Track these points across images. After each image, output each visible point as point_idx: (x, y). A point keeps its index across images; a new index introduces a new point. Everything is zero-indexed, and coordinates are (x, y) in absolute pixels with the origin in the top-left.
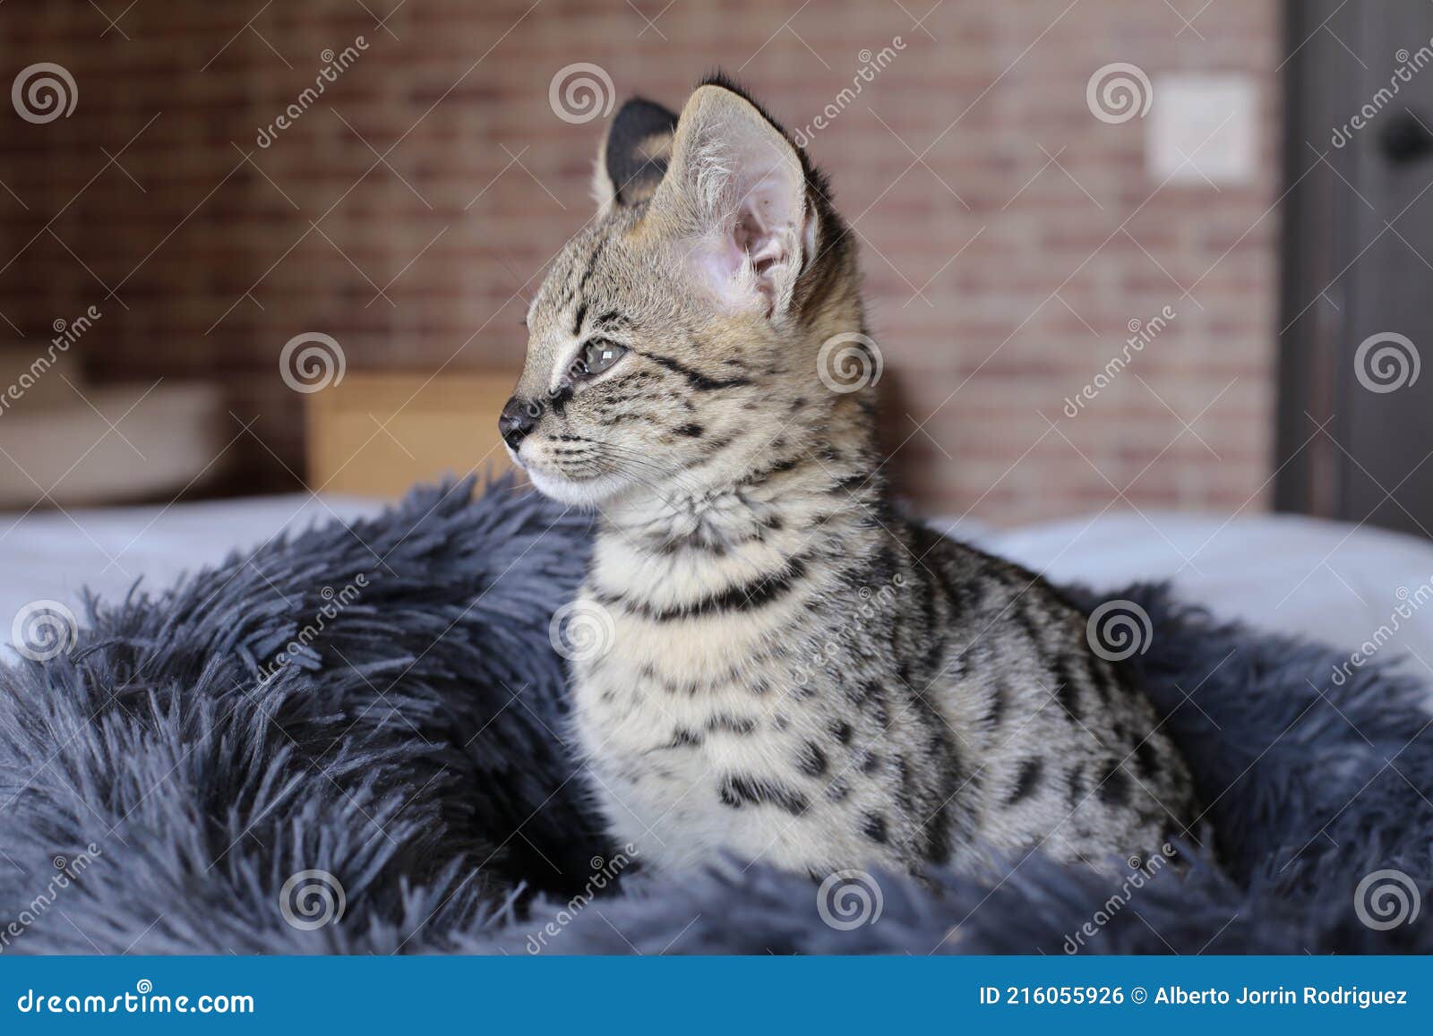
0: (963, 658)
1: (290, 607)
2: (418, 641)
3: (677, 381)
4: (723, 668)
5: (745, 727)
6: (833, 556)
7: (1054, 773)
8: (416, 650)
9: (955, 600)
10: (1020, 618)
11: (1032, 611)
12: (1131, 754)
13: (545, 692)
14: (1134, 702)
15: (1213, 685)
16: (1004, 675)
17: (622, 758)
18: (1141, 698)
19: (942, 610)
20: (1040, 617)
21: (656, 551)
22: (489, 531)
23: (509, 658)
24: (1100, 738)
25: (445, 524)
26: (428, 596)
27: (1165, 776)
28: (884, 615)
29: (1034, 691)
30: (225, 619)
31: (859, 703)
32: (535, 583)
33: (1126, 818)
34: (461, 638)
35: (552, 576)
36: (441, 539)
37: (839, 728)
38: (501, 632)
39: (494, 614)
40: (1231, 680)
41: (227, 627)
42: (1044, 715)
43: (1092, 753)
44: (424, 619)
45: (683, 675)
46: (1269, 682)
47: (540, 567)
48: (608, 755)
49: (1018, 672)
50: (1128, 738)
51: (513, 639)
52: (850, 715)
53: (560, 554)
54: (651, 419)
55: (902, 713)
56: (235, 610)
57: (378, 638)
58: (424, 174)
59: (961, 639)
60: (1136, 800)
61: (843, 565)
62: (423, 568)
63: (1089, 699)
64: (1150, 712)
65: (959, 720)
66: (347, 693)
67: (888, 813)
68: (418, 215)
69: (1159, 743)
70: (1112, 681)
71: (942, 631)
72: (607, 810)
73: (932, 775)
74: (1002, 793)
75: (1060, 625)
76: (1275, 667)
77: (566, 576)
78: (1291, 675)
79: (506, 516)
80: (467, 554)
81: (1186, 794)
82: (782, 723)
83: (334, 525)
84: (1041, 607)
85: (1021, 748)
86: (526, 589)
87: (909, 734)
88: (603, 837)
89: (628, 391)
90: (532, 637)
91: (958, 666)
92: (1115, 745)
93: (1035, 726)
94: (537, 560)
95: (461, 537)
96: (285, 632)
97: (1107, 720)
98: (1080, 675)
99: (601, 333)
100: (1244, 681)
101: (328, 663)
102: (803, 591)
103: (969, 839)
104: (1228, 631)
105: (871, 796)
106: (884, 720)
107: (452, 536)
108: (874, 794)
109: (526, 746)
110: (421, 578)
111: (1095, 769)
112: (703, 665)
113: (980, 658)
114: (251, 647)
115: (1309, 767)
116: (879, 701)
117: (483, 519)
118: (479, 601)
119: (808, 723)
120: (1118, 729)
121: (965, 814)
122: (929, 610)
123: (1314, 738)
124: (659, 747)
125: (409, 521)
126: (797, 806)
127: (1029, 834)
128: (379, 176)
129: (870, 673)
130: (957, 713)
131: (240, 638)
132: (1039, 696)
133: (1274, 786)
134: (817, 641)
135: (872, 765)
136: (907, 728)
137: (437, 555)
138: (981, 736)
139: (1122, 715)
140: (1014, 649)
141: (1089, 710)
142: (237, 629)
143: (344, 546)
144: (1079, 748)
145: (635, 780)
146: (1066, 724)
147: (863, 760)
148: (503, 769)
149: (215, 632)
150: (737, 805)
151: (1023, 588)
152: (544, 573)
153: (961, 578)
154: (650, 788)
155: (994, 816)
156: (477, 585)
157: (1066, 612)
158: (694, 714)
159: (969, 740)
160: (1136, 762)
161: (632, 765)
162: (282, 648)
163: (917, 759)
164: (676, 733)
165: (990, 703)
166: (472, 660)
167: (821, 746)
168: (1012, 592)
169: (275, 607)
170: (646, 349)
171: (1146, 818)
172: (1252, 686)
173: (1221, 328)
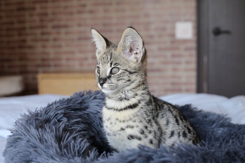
0: (162, 115)
1: (62, 112)
2: (80, 117)
3: (127, 73)
4: (129, 118)
5: (132, 127)
6: (144, 100)
7: (176, 133)
8: (80, 118)
9: (160, 107)
10: (169, 110)
11: (171, 109)
12: (187, 130)
13: (99, 124)
14: (187, 122)
15: (199, 120)
16: (168, 118)
17: (113, 132)
18: (188, 121)
19: (158, 108)
20: (172, 110)
21: (119, 100)
22: (88, 99)
23: (93, 119)
24: (182, 128)
25: (81, 98)
26: (80, 110)
27: (192, 133)
28: (151, 109)
29: (172, 120)
30: (52, 114)
31: (148, 123)
32: (96, 107)
33: (187, 140)
34: (86, 116)
35: (99, 106)
36: (81, 101)
37: (145, 127)
38: (91, 115)
39: (90, 112)
40: (201, 119)
41: (52, 115)
42: (174, 124)
43: (181, 130)
44: (80, 113)
45: (122, 119)
46: (207, 119)
47: (96, 104)
48: (111, 132)
49: (170, 118)
50: (186, 127)
51: (93, 116)
52: (147, 125)
53: (99, 102)
54: (124, 79)
55: (154, 124)
56: (53, 112)
57: (75, 116)
58: (55, 40)
59: (161, 112)
60: (188, 137)
61: (145, 101)
62: (79, 105)
63: (180, 122)
64: (189, 124)
65: (162, 125)
66: (71, 124)
67: (153, 139)
68: (54, 47)
69: (191, 128)
70: (183, 119)
71: (158, 111)
72: (109, 141)
73: (158, 133)
74: (169, 136)
75: (175, 111)
76: (208, 116)
77: (101, 106)
78: (211, 117)
79: (91, 97)
80: (85, 103)
81: (195, 136)
82: (138, 126)
83: (64, 99)
84: (172, 109)
85: (171, 129)
86: (95, 108)
87: (155, 127)
88: (108, 146)
89: (121, 75)
90: (96, 115)
91: (161, 116)
92: (185, 129)
93: (173, 126)
94: (96, 103)
95: (84, 100)
96: (62, 116)
97: (183, 125)
98: (179, 118)
99: (115, 66)
100: (204, 119)
101: (68, 120)
102: (140, 105)
103: (164, 143)
104: (200, 111)
105: (150, 137)
106: (152, 125)
107: (83, 100)
108: (151, 136)
109: (96, 132)
110: (79, 107)
111: (182, 132)
112: (126, 118)
113: (164, 115)
114: (56, 118)
115: (214, 132)
116: (150, 122)
117: (87, 97)
118: (88, 110)
119: (141, 126)
120: (185, 126)
121: (164, 139)
122: (156, 108)
123: (214, 127)
124: (118, 131)
125: (76, 98)
126: (140, 139)
127: (173, 142)
128: (47, 40)
129: (149, 118)
130: (162, 124)
131: (55, 117)
132: (173, 121)
133: (209, 135)
134: (142, 113)
135: (150, 132)
136: (155, 126)
137: (81, 103)
138: (166, 127)
139: (185, 124)
140: (169, 114)
141: (180, 123)
142: (54, 115)
143: (67, 102)
144: (179, 129)
145: (115, 136)
146: (177, 125)
147: (149, 131)
148: (94, 136)
149: (50, 116)
150: (131, 139)
151: (169, 106)
152: (97, 105)
153: (160, 104)
154: (117, 137)
155: (168, 139)
156: (87, 108)
157: (176, 109)
158: (124, 125)
159: (163, 128)
160: (188, 131)
161: (115, 133)
162: (61, 118)
163: (156, 131)
164: (121, 129)
165: (166, 122)
166: (87, 119)
167: (143, 129)
168: (168, 106)
169: (60, 112)
170: (123, 69)
171: (190, 139)
172: (205, 120)
173: (188, 63)
